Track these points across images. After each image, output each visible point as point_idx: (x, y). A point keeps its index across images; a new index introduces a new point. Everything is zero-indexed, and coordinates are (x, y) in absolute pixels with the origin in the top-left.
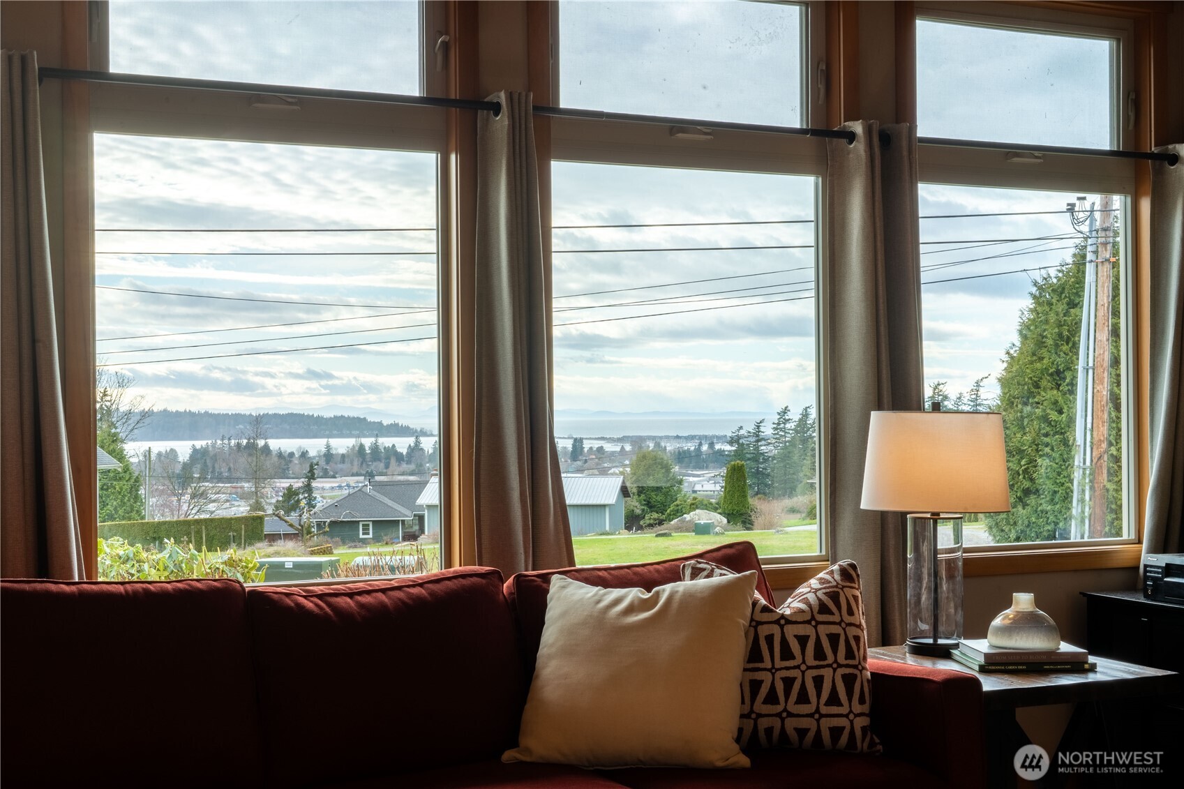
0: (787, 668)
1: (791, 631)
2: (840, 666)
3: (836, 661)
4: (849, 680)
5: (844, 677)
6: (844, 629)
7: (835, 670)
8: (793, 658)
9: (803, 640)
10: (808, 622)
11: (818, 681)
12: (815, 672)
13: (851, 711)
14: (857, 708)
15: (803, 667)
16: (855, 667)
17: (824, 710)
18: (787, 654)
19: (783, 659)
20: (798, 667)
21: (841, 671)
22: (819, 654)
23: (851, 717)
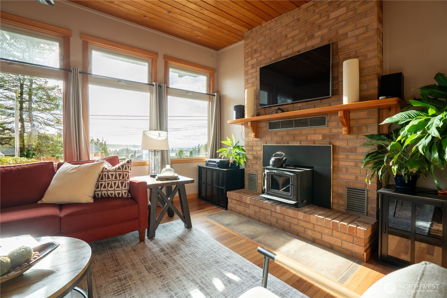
0: (108, 181)
1: (110, 173)
2: (120, 180)
3: (119, 179)
4: (122, 183)
5: (121, 182)
6: (123, 173)
7: (119, 181)
8: (110, 179)
9: (112, 175)
10: (114, 171)
11: (115, 183)
12: (114, 182)
13: (122, 189)
14: (123, 188)
15: (112, 181)
16: (124, 180)
17: (116, 189)
18: (108, 178)
19: (107, 179)
20: (111, 181)
21: (120, 181)
22: (116, 178)
23: (122, 190)
